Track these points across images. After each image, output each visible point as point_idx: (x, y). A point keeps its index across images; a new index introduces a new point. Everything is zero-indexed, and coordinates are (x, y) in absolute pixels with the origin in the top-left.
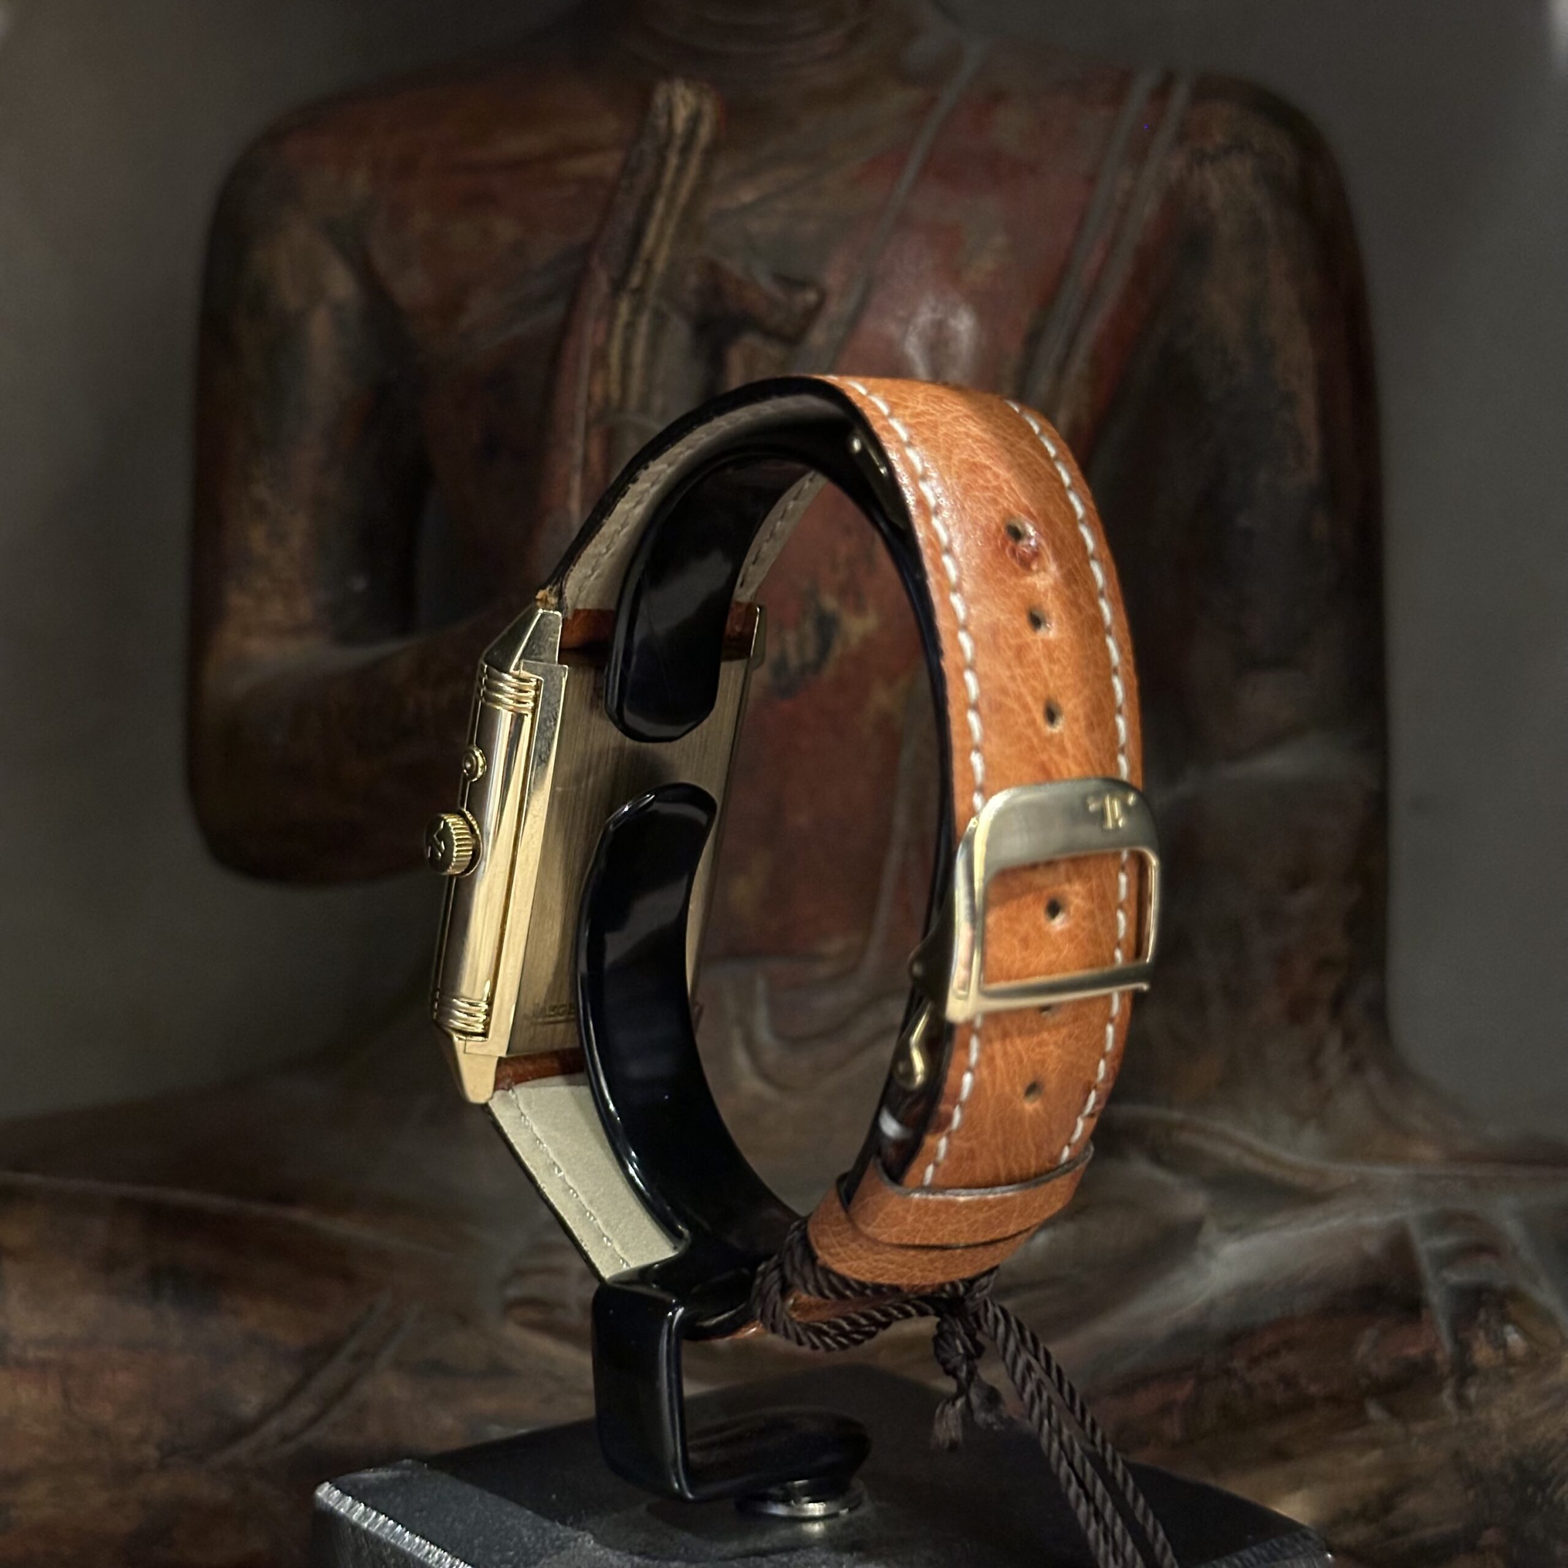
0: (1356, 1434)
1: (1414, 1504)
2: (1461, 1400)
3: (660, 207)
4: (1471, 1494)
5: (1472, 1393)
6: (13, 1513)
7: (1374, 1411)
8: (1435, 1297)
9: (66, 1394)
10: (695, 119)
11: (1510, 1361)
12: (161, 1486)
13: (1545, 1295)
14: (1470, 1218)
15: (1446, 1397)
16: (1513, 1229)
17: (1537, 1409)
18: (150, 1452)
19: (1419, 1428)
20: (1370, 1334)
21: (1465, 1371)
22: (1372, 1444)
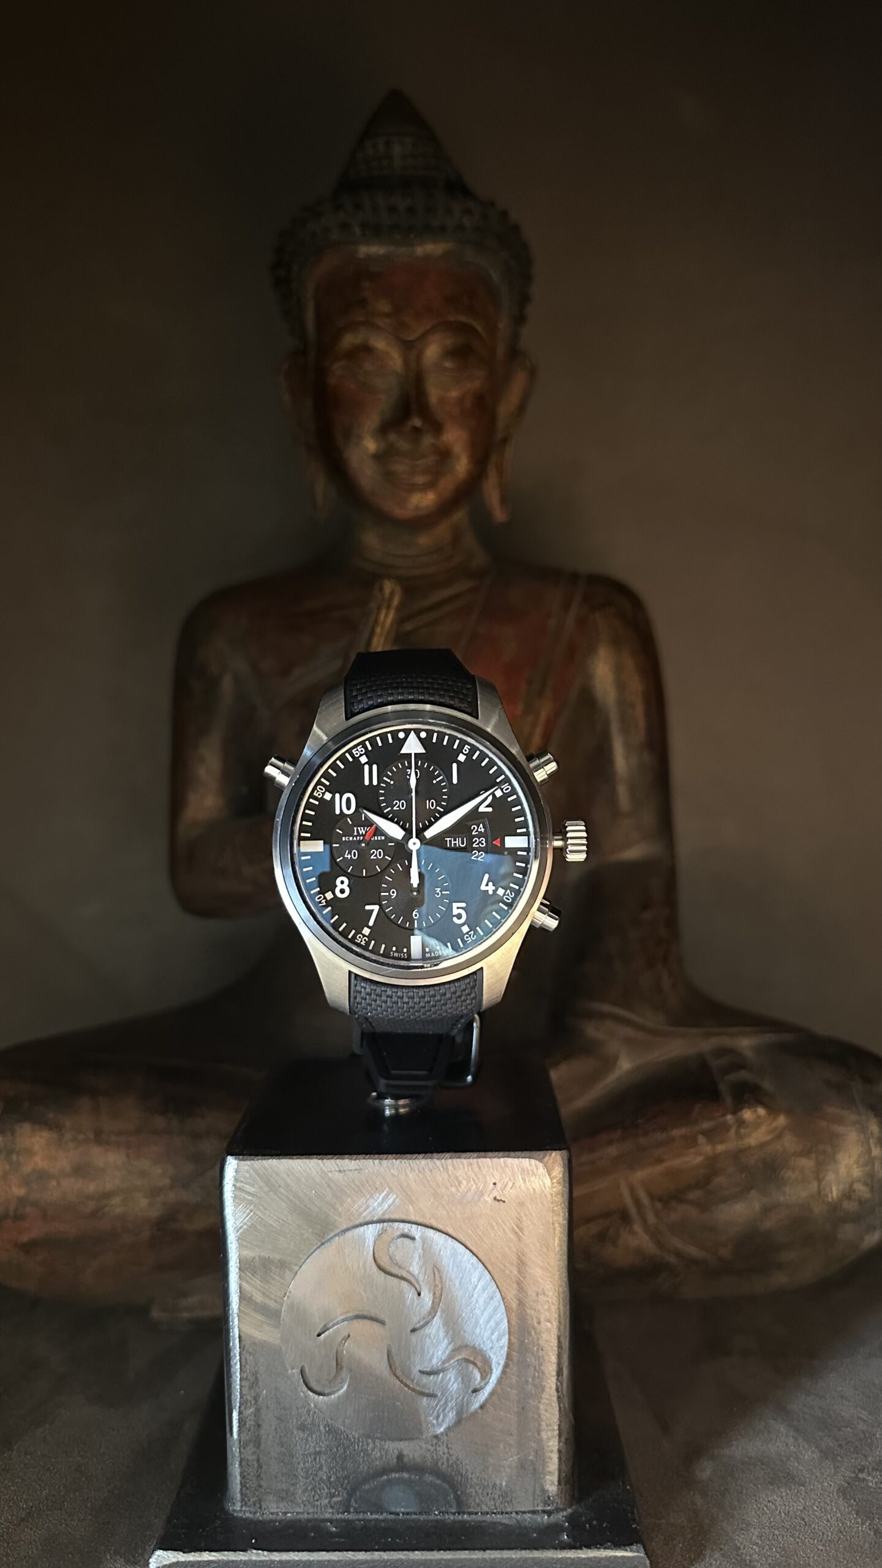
0: (692, 1150)
1: (720, 1180)
2: (737, 1133)
3: (378, 630)
4: (743, 1176)
5: (742, 1131)
6: (106, 1209)
7: (701, 1139)
8: (723, 1087)
9: (128, 1155)
10: (392, 594)
11: (759, 1117)
12: (172, 1197)
13: (767, 1085)
14: (731, 1051)
15: (732, 1133)
16: (749, 1054)
17: (768, 1138)
18: (168, 1181)
19: (720, 1148)
20: (698, 1107)
21: (741, 1123)
22: (700, 1154)
